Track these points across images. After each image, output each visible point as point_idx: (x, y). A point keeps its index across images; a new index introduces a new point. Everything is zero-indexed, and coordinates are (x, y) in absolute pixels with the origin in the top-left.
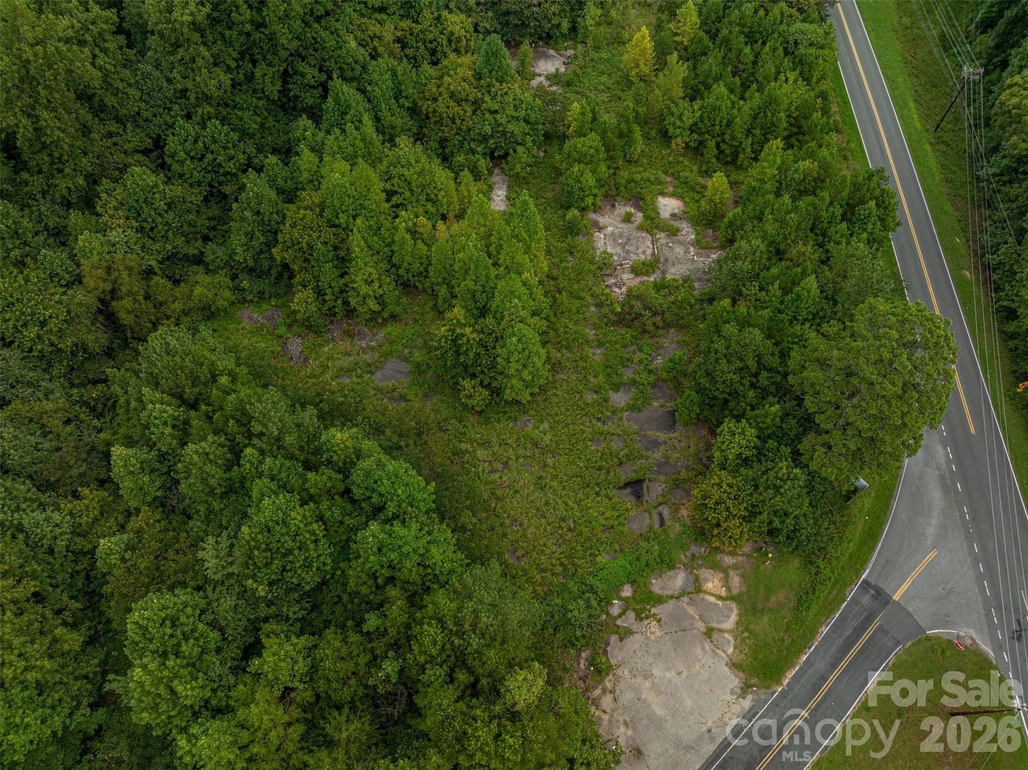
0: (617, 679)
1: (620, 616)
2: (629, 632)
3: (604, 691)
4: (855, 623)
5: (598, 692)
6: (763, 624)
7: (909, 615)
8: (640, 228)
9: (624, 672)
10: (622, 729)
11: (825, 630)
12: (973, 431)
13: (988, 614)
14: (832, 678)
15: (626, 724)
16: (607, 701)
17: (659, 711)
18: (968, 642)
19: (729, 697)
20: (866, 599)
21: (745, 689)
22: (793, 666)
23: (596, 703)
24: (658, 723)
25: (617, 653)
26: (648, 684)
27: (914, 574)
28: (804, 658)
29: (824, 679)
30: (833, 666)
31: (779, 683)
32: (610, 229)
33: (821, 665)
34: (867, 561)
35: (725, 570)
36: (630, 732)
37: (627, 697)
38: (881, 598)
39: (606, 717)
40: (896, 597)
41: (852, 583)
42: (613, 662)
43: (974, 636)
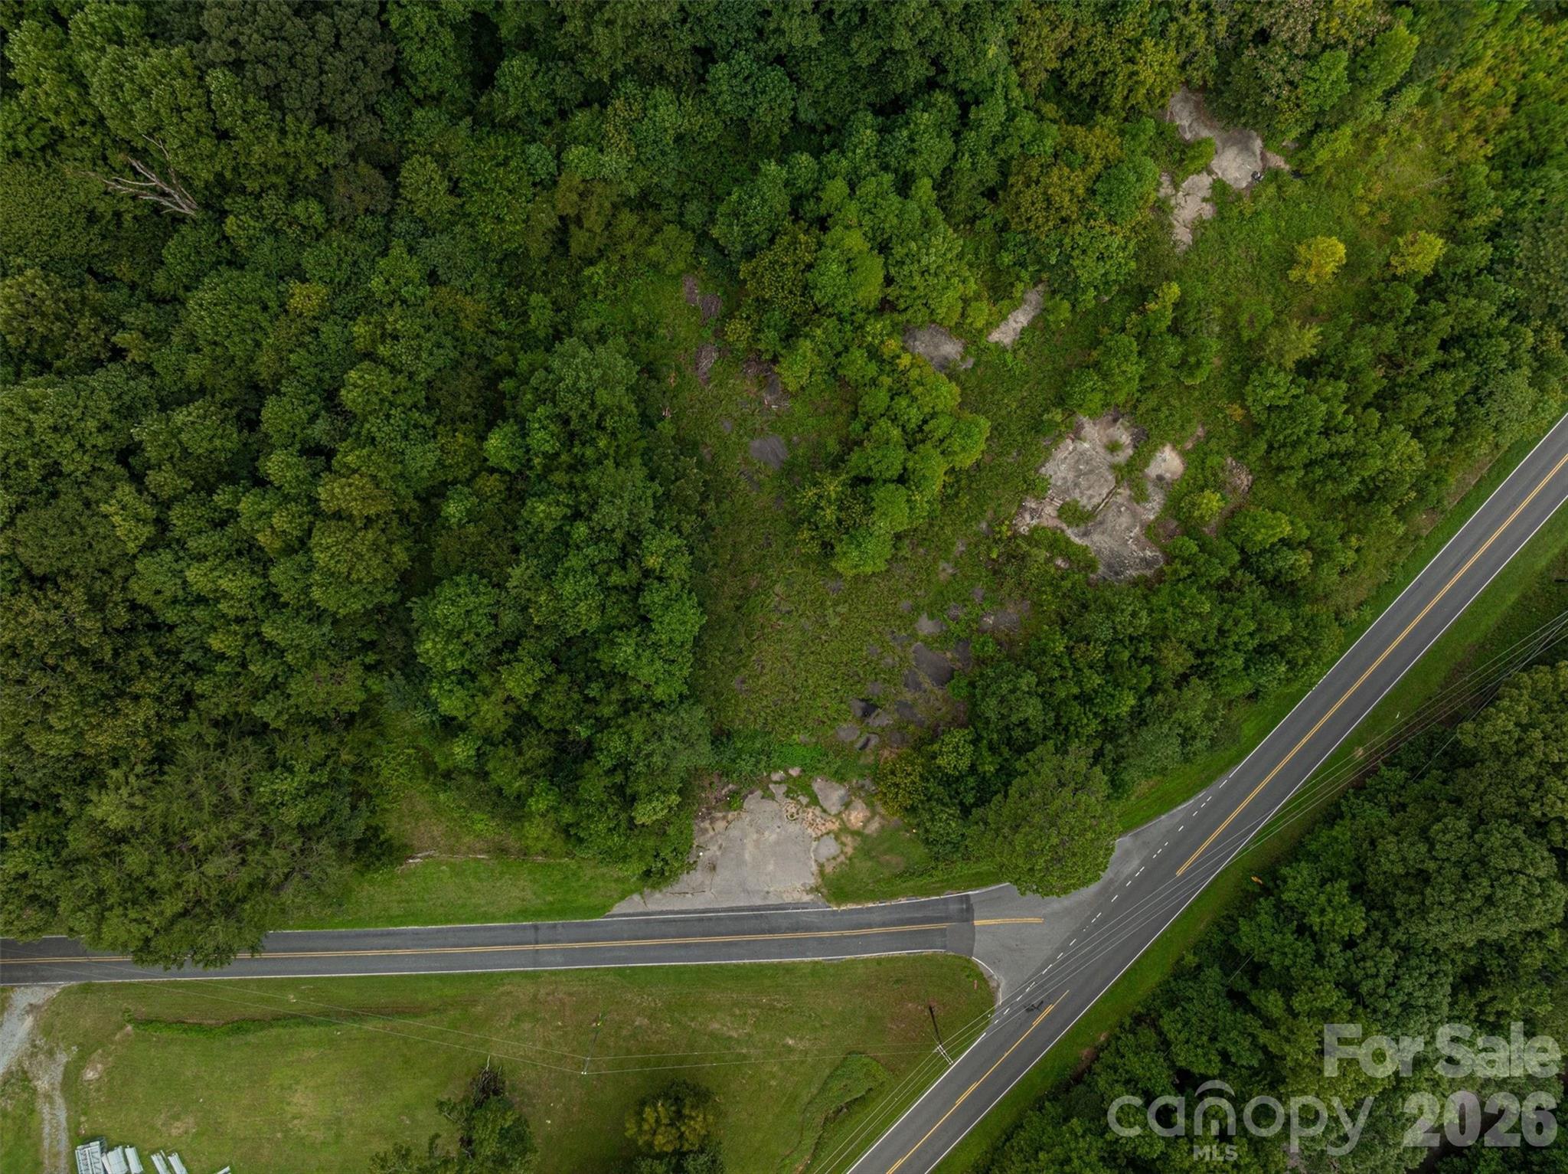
0: (739, 818)
1: (776, 783)
2: (772, 797)
3: (724, 818)
4: (929, 914)
5: (720, 815)
6: (864, 866)
7: (974, 940)
8: (1113, 467)
9: (747, 818)
10: (715, 848)
11: (903, 901)
12: (1179, 873)
13: (1028, 982)
14: (876, 930)
15: (720, 847)
16: (720, 825)
17: (747, 856)
18: (993, 984)
19: (799, 886)
20: (954, 907)
21: (814, 890)
22: (858, 903)
23: (713, 821)
24: (740, 862)
25: (752, 802)
26: (755, 836)
27: (1008, 921)
28: (871, 905)
29: (870, 926)
30: (884, 925)
31: (838, 905)
32: (1086, 445)
33: (876, 917)
34: (986, 885)
35: (874, 813)
36: (718, 853)
37: (734, 833)
38: (967, 913)
39: (711, 833)
40: (977, 923)
41: (958, 889)
42: (745, 805)
43: (1002, 985)
